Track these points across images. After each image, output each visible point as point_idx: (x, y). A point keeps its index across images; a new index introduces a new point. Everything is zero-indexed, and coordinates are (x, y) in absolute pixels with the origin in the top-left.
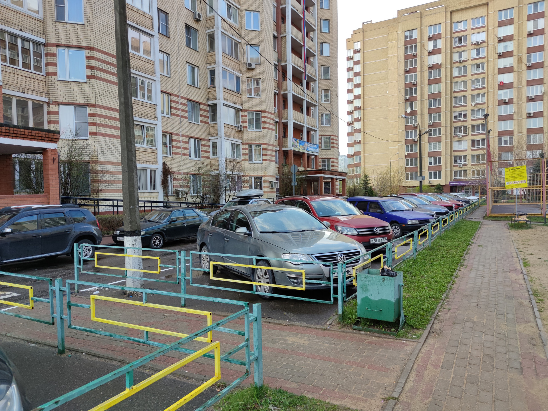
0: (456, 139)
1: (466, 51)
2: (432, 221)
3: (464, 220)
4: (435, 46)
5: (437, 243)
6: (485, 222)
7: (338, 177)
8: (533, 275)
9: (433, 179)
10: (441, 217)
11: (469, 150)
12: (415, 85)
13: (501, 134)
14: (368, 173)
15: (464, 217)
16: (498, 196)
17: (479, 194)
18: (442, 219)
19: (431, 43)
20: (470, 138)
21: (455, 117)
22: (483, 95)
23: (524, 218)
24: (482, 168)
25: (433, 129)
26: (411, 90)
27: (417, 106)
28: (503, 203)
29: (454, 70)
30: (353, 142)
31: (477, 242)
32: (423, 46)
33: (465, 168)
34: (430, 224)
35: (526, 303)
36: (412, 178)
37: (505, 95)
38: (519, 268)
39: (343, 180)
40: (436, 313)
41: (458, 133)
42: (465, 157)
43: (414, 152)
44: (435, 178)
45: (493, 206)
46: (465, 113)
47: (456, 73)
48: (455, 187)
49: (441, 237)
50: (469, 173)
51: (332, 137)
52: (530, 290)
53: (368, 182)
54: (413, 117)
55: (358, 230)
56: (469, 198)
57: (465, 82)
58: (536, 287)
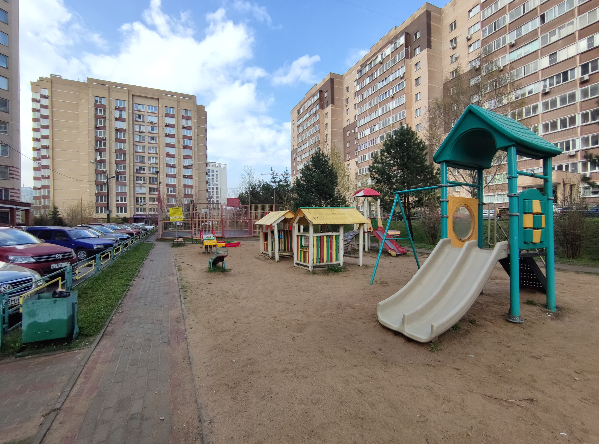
0: (138, 185)
1: (144, 125)
2: (115, 245)
3: (142, 243)
4: (120, 115)
5: (119, 261)
6: (157, 243)
7: (19, 207)
8: (183, 276)
9: (120, 213)
10: (124, 242)
11: (147, 194)
12: (105, 140)
13: (168, 185)
14: (57, 205)
15: (142, 241)
16: (166, 226)
17: (154, 224)
18: (124, 243)
19: (117, 112)
20: (148, 186)
21: (137, 170)
22: (156, 158)
23: (181, 240)
24: (156, 207)
25: (119, 175)
26: (101, 143)
27: (106, 156)
28: (170, 230)
29: (135, 136)
30: (41, 176)
31: (149, 258)
32: (110, 112)
33: (145, 206)
34: (112, 247)
35: (177, 295)
36: (101, 212)
37: (170, 161)
38: (175, 272)
39: (27, 211)
40: (111, 317)
41: (139, 181)
42: (144, 198)
43: (103, 191)
44: (122, 212)
45: (163, 232)
46: (144, 168)
47: (137, 139)
48: (138, 219)
49: (122, 257)
50: (147, 209)
51: (11, 168)
52: (180, 286)
53: (58, 213)
54: (103, 164)
55: (35, 258)
56: (147, 227)
57: (144, 147)
58: (184, 283)
